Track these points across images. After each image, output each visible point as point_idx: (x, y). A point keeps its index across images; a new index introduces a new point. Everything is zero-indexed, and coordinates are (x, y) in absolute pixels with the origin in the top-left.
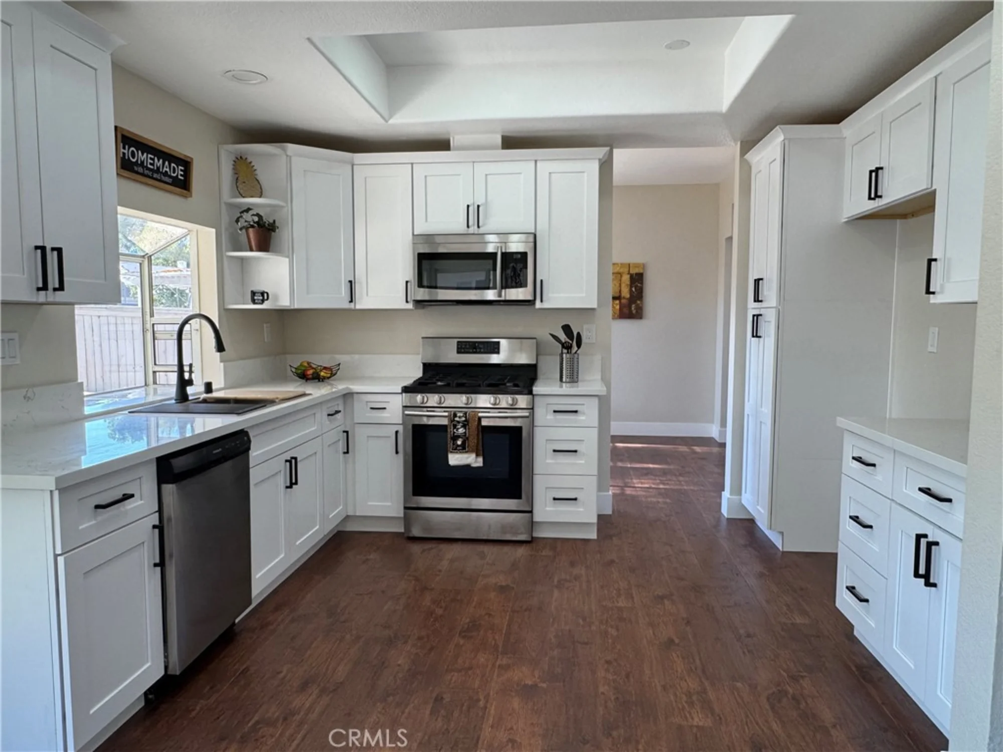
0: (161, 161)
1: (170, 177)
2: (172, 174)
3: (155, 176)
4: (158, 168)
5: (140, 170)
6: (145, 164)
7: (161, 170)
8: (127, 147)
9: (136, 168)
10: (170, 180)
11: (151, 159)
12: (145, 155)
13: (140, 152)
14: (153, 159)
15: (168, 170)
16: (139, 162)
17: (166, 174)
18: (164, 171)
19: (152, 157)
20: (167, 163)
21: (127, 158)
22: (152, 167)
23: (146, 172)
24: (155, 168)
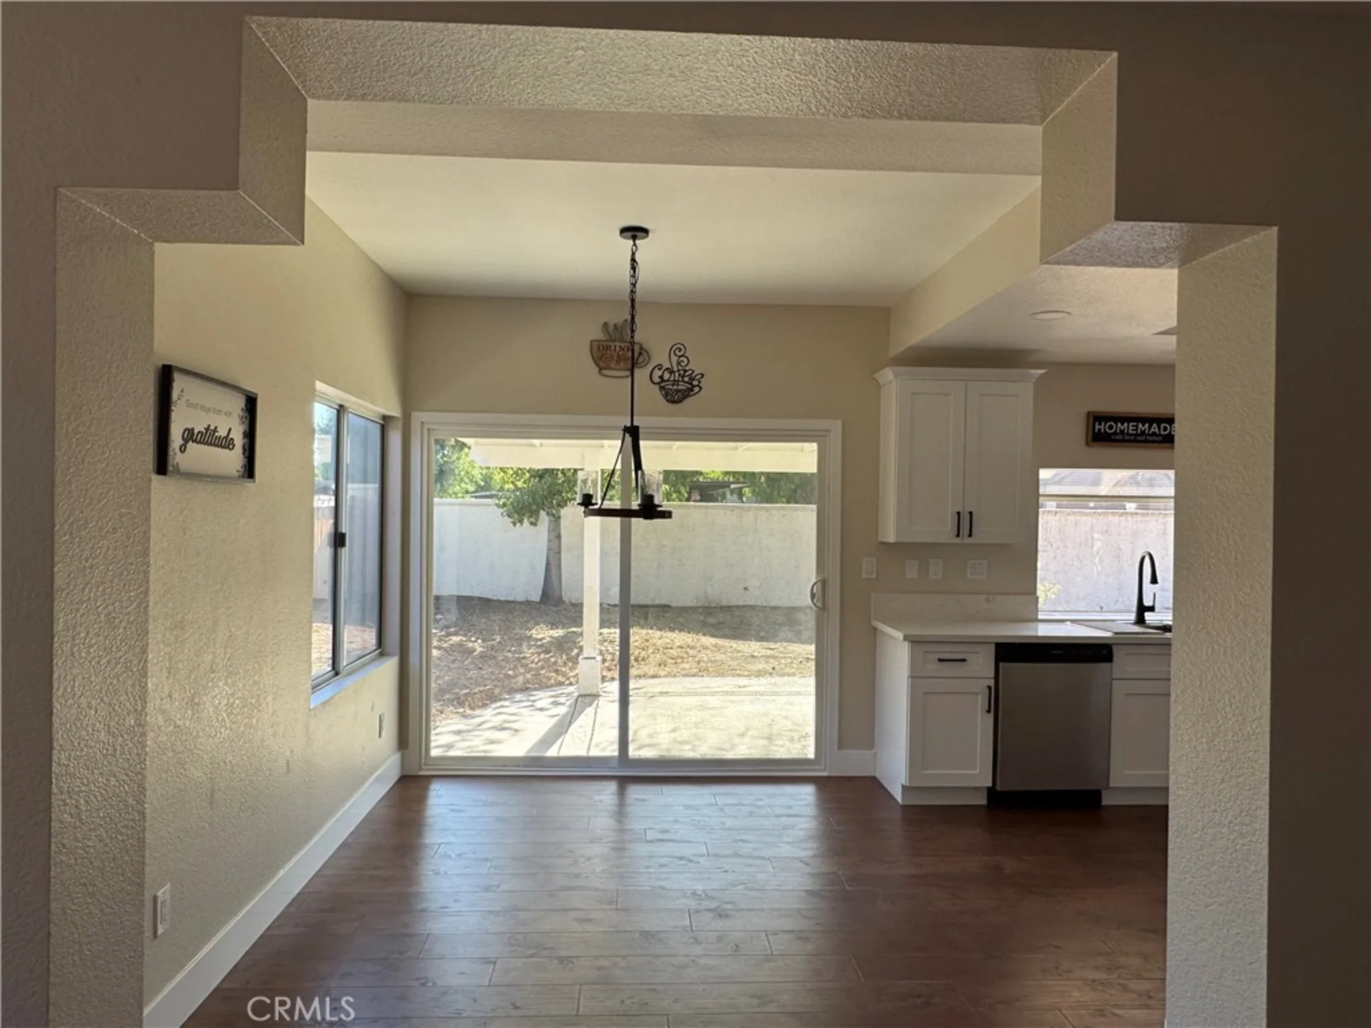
0: (1147, 425)
1: (1160, 435)
2: (1162, 433)
3: (1139, 438)
4: (1143, 433)
5: (1120, 437)
6: (1126, 431)
7: (1147, 432)
8: (1103, 424)
9: (1113, 437)
10: (1160, 438)
11: (1133, 426)
12: (1126, 425)
13: (1119, 425)
14: (1137, 426)
15: (1157, 430)
16: (1118, 431)
17: (1154, 434)
18: (1151, 432)
19: (1135, 424)
20: (1155, 425)
21: (1103, 431)
22: (1134, 432)
23: (1126, 438)
24: (1139, 431)
